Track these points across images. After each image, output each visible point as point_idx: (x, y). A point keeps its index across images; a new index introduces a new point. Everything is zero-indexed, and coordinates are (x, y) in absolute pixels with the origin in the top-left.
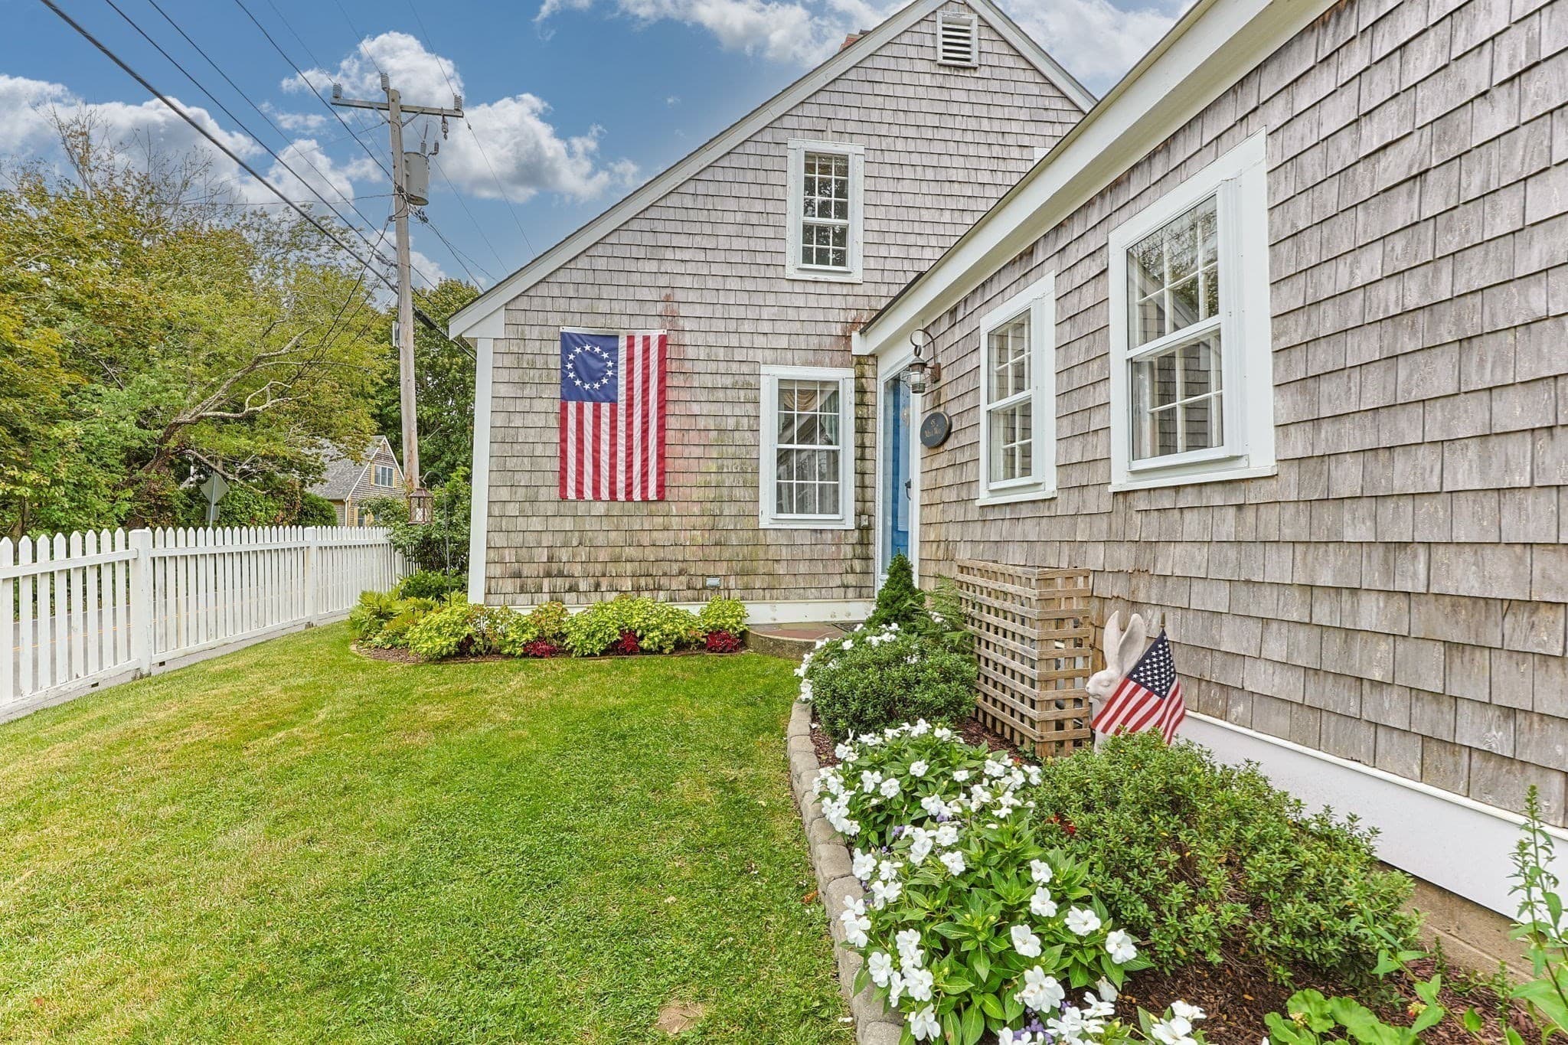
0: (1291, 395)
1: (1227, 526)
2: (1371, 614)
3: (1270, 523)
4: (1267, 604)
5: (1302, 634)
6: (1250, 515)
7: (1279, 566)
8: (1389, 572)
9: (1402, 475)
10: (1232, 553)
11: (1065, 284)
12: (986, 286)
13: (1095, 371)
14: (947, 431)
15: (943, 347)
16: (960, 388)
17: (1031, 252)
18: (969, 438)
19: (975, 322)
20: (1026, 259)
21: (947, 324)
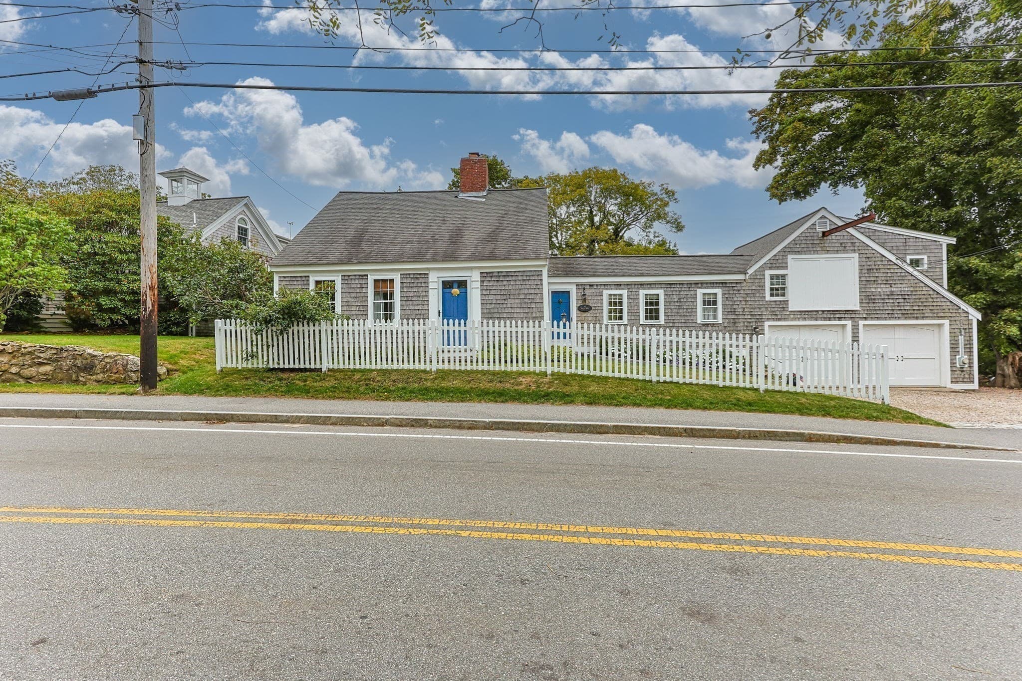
0: (666, 317)
9: (675, 325)
11: (630, 293)
12: (606, 286)
13: (636, 308)
14: (590, 308)
15: (589, 291)
16: (595, 301)
17: (620, 285)
18: (599, 311)
19: (601, 290)
20: (618, 285)
21: (588, 287)
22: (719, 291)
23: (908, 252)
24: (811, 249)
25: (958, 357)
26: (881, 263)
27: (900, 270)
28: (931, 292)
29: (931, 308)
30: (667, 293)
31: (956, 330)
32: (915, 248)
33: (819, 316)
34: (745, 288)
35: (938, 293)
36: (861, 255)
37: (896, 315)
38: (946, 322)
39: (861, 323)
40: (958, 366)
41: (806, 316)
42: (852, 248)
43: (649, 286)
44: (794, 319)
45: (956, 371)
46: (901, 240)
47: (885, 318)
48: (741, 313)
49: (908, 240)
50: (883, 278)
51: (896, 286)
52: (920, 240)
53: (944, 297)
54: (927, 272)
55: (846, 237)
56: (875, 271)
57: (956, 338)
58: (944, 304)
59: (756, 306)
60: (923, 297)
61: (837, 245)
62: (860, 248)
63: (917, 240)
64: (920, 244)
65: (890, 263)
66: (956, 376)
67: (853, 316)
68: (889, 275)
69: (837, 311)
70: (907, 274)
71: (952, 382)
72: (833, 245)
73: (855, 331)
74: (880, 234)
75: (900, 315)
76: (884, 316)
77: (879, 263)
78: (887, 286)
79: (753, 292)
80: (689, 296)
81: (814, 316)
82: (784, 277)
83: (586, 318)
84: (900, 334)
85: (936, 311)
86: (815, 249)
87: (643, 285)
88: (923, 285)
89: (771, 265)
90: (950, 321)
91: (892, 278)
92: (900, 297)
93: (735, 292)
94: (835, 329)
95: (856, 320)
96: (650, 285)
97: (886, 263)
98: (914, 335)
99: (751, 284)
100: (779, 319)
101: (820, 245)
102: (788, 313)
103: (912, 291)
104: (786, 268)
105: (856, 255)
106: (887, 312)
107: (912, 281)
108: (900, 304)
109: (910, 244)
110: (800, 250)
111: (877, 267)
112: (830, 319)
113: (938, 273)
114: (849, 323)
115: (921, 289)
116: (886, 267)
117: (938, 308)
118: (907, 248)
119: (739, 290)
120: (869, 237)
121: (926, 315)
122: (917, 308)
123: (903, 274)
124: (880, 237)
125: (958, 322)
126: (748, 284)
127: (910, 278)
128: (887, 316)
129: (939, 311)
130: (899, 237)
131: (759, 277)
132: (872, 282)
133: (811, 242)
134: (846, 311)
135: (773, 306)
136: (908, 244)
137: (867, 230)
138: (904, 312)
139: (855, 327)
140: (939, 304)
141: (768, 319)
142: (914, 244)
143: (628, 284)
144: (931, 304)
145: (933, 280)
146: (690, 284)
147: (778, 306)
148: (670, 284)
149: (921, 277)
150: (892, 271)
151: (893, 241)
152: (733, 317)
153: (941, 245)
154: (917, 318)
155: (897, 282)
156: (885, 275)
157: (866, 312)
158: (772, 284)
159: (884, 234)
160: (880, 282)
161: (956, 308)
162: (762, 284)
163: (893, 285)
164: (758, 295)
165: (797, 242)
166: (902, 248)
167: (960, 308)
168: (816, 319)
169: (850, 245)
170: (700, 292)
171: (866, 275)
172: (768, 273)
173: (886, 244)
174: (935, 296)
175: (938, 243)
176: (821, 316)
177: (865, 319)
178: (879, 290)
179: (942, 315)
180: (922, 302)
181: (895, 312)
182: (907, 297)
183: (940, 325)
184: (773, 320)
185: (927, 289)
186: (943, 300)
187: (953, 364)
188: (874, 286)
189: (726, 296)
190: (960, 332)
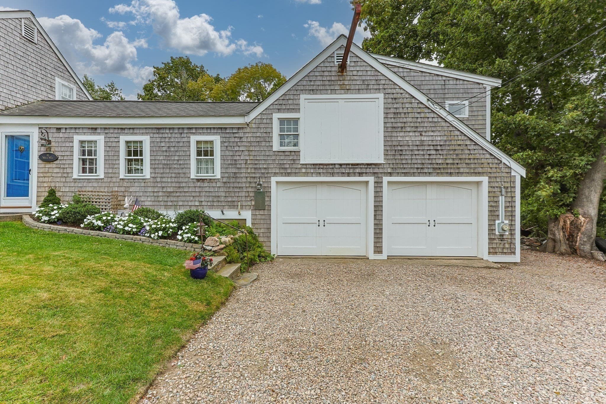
0: (152, 169)
1: (143, 184)
2: (160, 194)
3: (149, 184)
4: (148, 194)
5: (152, 197)
6: (146, 183)
7: (150, 189)
8: (162, 190)
9: (164, 180)
10: (143, 188)
11: (108, 140)
12: (76, 129)
13: (116, 158)
14: (56, 159)
15: (53, 136)
16: (63, 149)
17: (96, 129)
18: (68, 162)
19: (71, 135)
20: (94, 129)
21: (55, 131)
22: (216, 139)
23: (447, 96)
24: (328, 88)
25: (497, 222)
26: (410, 106)
27: (432, 115)
28: (468, 142)
29: (467, 161)
30: (154, 140)
31: (496, 190)
32: (455, 91)
33: (336, 171)
34: (248, 136)
35: (476, 144)
36: (387, 96)
37: (426, 170)
38: (485, 179)
39: (386, 179)
40: (497, 233)
41: (321, 171)
42: (375, 87)
43: (131, 131)
44: (306, 174)
45: (494, 239)
46: (439, 82)
47: (414, 174)
48: (243, 166)
49: (447, 82)
50: (412, 125)
51: (427, 134)
52: (461, 82)
53: (483, 149)
54: (468, 120)
55: (369, 73)
56: (403, 115)
57: (495, 199)
58: (482, 156)
59: (262, 158)
60: (457, 147)
61: (358, 82)
62: (386, 86)
63: (458, 82)
64: (462, 87)
65: (420, 105)
66: (494, 246)
67: (376, 170)
68: (419, 120)
69: (358, 164)
70: (440, 120)
71: (489, 253)
72: (354, 82)
73: (378, 190)
74: (415, 74)
75: (431, 171)
76: (412, 171)
77: (407, 105)
78: (417, 134)
79: (258, 139)
80: (181, 144)
81: (330, 171)
82: (296, 121)
83: (50, 170)
84: (432, 193)
85: (472, 166)
86: (332, 87)
87: (122, 129)
88: (458, 133)
89: (279, 107)
90: (490, 177)
91: (422, 125)
92: (432, 148)
93: (236, 140)
94: (358, 187)
95: (380, 175)
96: (132, 129)
97: (416, 105)
98: (450, 193)
99: (255, 130)
100: (289, 174)
101: (339, 83)
102: (300, 166)
103: (446, 141)
104: (298, 110)
105: (381, 96)
106: (416, 166)
107: (446, 129)
108: (431, 157)
109: (450, 87)
110: (314, 88)
111: (405, 110)
112: (349, 175)
113: (480, 122)
114: (371, 179)
115: (456, 138)
116: (415, 110)
117: (476, 161)
118: (446, 91)
119: (241, 138)
120: (403, 78)
121: (462, 170)
122: (450, 161)
123: (436, 120)
124: (416, 78)
125: (498, 180)
126: (253, 130)
127: (444, 124)
128: (415, 171)
129: (477, 166)
130: (437, 78)
131: (265, 121)
132: (399, 129)
133: (328, 78)
134: (368, 164)
135: (282, 158)
136: (447, 87)
137: (401, 70)
138: (435, 166)
139: (378, 184)
140: (477, 156)
141: (275, 174)
142: (455, 87)
143: (106, 128)
144: (467, 156)
145: (474, 130)
146: (181, 129)
147: (287, 158)
148: (159, 129)
149: (456, 123)
150: (422, 115)
151: (431, 83)
152: (234, 170)
153: (485, 88)
154: (451, 174)
155: (428, 129)
156: (415, 120)
157: (391, 166)
158: (281, 130)
159: (420, 74)
160: (408, 129)
161: (496, 161)
162: (269, 130)
163: (424, 134)
164: (263, 144)
165: (311, 78)
166: (441, 91)
167: (501, 161)
168: (333, 174)
169: (374, 82)
170: (194, 139)
171: (393, 120)
172: (276, 116)
173: (422, 87)
174: (472, 147)
175: (481, 86)
176: (338, 171)
177: (391, 174)
178: (407, 139)
179: (480, 170)
180: (457, 155)
181: (425, 166)
182: (439, 148)
183: (478, 183)
184: (282, 174)
185: (463, 138)
186: (481, 152)
187: (491, 230)
188: (402, 134)
189: (226, 144)
190: (501, 192)
